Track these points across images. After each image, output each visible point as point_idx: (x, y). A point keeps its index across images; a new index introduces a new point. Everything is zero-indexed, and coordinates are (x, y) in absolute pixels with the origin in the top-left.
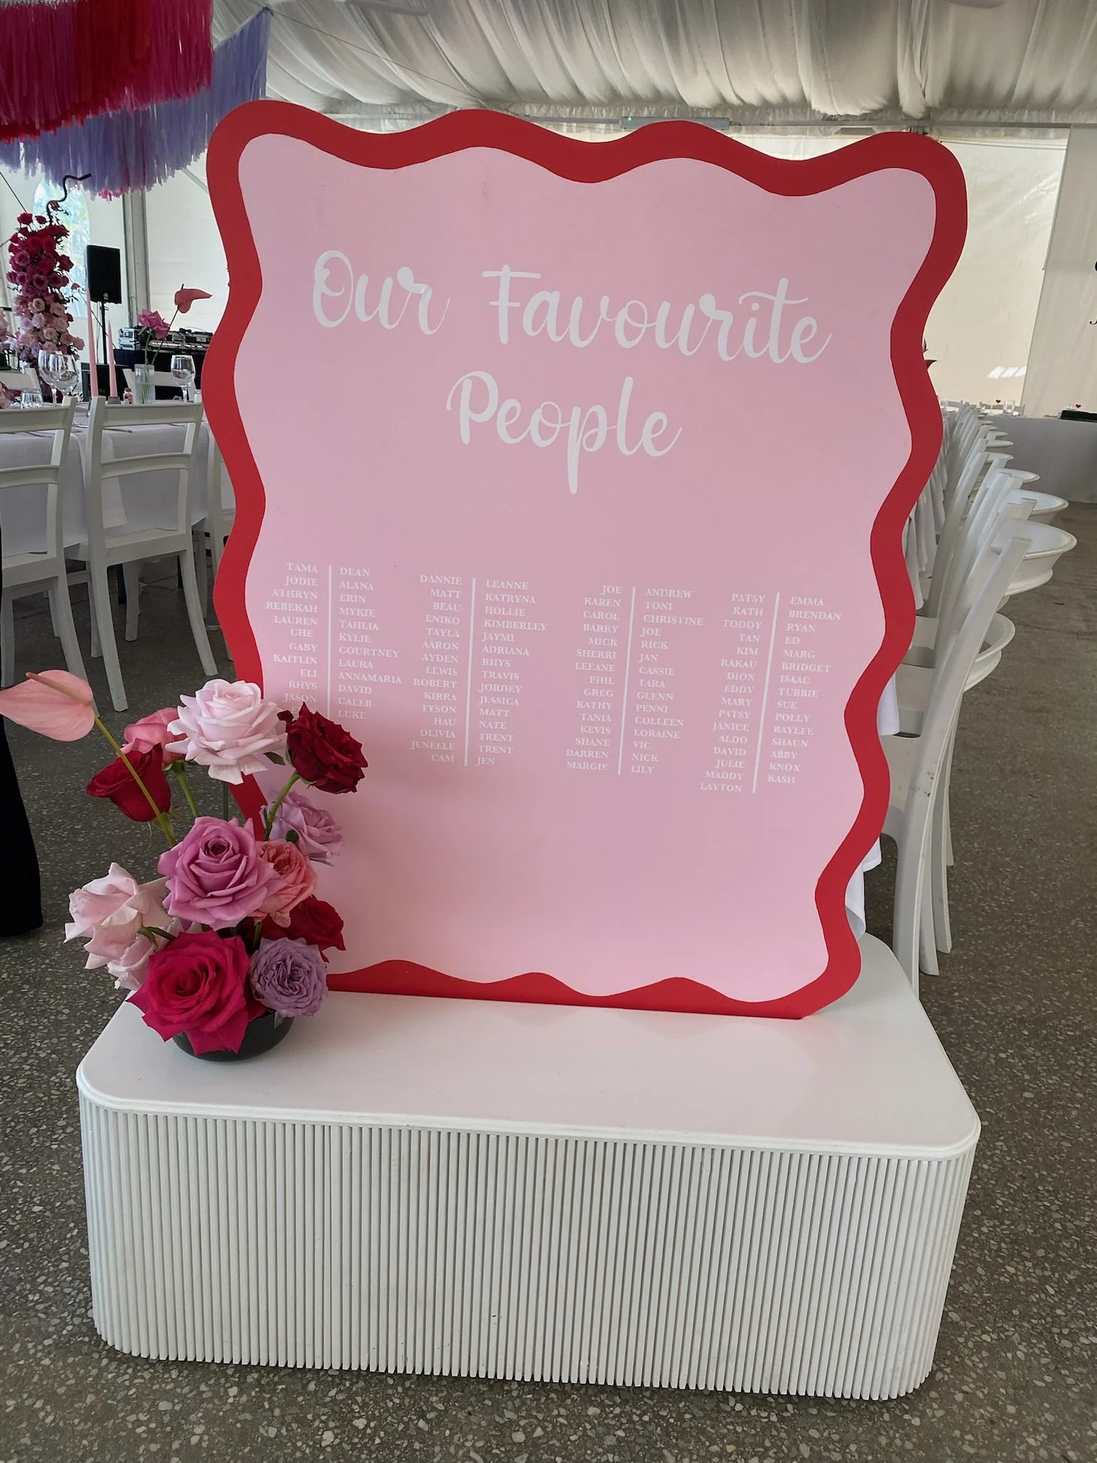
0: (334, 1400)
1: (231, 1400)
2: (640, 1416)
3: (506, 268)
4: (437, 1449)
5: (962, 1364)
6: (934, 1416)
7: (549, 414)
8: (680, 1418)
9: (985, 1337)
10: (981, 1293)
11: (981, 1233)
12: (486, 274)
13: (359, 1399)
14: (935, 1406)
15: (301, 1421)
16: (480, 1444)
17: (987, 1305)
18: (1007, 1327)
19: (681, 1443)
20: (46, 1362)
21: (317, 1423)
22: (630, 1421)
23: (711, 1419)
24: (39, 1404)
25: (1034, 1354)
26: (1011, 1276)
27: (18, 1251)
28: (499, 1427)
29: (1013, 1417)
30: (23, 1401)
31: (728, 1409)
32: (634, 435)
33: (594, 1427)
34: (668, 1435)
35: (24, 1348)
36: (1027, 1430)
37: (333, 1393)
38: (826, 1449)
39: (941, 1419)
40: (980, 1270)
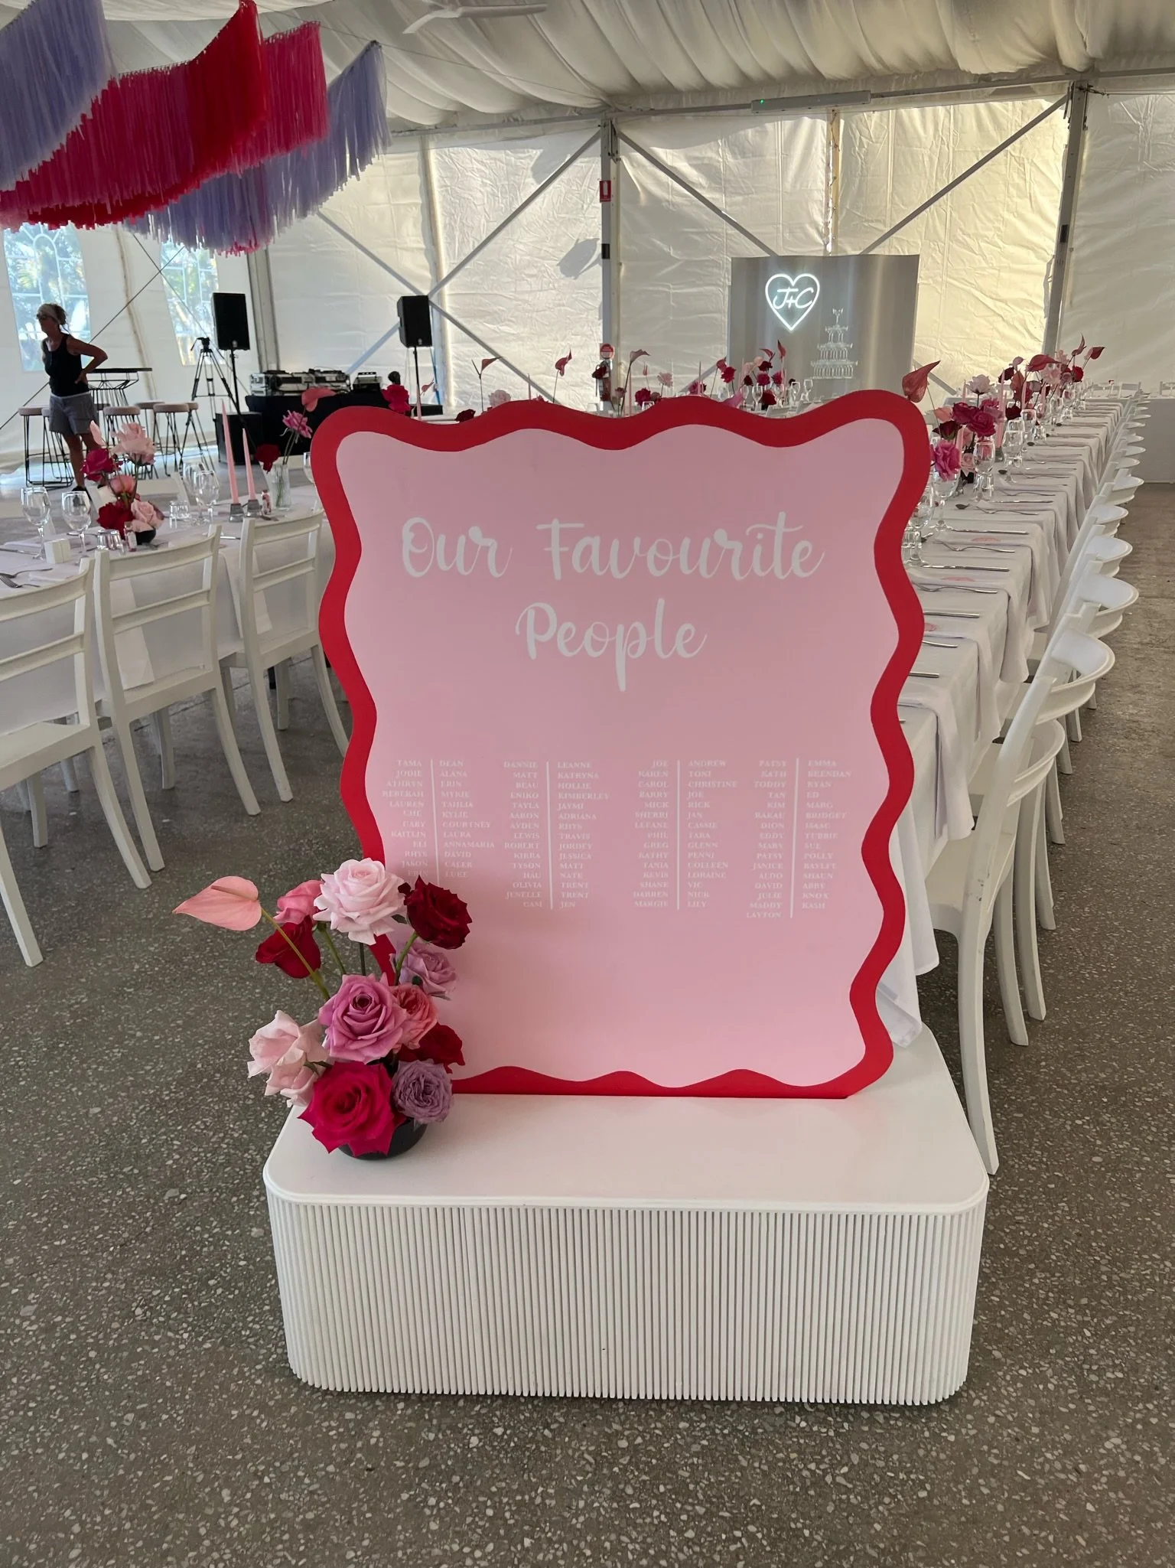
0: (478, 1412)
1: (399, 1412)
2: (721, 1430)
3: (556, 522)
4: (558, 1451)
5: (998, 1394)
6: (967, 1434)
7: (599, 631)
8: (754, 1431)
9: (1023, 1372)
10: (1024, 1335)
11: (1032, 1284)
12: (540, 527)
13: (498, 1413)
14: (970, 1426)
15: (454, 1429)
16: (592, 1448)
17: (1027, 1345)
18: (1042, 1363)
19: (753, 1451)
20: (259, 1382)
21: (465, 1431)
22: (713, 1433)
23: (780, 1433)
24: (255, 1413)
25: (1063, 1386)
26: (1053, 1321)
27: (231, 1296)
28: (608, 1436)
29: (1036, 1436)
30: (244, 1411)
31: (794, 1425)
32: (668, 642)
33: (683, 1437)
34: (743, 1444)
35: (241, 1372)
36: (1047, 1447)
37: (477, 1408)
38: (873, 1458)
39: (974, 1436)
40: (1026, 1316)
